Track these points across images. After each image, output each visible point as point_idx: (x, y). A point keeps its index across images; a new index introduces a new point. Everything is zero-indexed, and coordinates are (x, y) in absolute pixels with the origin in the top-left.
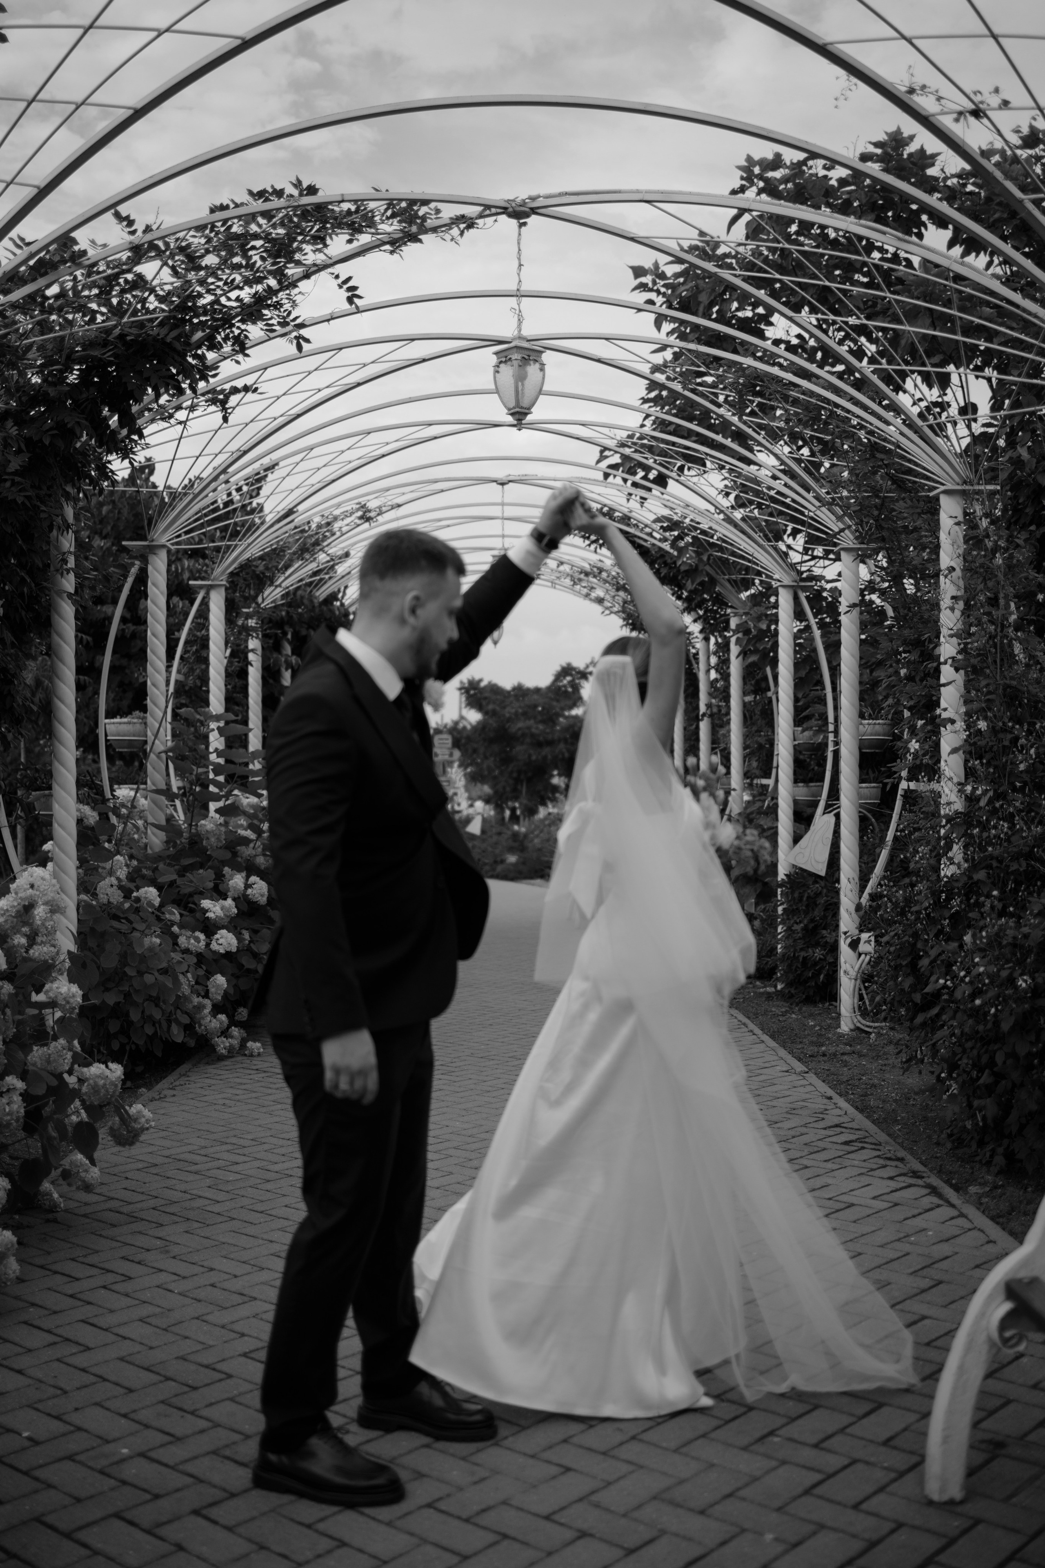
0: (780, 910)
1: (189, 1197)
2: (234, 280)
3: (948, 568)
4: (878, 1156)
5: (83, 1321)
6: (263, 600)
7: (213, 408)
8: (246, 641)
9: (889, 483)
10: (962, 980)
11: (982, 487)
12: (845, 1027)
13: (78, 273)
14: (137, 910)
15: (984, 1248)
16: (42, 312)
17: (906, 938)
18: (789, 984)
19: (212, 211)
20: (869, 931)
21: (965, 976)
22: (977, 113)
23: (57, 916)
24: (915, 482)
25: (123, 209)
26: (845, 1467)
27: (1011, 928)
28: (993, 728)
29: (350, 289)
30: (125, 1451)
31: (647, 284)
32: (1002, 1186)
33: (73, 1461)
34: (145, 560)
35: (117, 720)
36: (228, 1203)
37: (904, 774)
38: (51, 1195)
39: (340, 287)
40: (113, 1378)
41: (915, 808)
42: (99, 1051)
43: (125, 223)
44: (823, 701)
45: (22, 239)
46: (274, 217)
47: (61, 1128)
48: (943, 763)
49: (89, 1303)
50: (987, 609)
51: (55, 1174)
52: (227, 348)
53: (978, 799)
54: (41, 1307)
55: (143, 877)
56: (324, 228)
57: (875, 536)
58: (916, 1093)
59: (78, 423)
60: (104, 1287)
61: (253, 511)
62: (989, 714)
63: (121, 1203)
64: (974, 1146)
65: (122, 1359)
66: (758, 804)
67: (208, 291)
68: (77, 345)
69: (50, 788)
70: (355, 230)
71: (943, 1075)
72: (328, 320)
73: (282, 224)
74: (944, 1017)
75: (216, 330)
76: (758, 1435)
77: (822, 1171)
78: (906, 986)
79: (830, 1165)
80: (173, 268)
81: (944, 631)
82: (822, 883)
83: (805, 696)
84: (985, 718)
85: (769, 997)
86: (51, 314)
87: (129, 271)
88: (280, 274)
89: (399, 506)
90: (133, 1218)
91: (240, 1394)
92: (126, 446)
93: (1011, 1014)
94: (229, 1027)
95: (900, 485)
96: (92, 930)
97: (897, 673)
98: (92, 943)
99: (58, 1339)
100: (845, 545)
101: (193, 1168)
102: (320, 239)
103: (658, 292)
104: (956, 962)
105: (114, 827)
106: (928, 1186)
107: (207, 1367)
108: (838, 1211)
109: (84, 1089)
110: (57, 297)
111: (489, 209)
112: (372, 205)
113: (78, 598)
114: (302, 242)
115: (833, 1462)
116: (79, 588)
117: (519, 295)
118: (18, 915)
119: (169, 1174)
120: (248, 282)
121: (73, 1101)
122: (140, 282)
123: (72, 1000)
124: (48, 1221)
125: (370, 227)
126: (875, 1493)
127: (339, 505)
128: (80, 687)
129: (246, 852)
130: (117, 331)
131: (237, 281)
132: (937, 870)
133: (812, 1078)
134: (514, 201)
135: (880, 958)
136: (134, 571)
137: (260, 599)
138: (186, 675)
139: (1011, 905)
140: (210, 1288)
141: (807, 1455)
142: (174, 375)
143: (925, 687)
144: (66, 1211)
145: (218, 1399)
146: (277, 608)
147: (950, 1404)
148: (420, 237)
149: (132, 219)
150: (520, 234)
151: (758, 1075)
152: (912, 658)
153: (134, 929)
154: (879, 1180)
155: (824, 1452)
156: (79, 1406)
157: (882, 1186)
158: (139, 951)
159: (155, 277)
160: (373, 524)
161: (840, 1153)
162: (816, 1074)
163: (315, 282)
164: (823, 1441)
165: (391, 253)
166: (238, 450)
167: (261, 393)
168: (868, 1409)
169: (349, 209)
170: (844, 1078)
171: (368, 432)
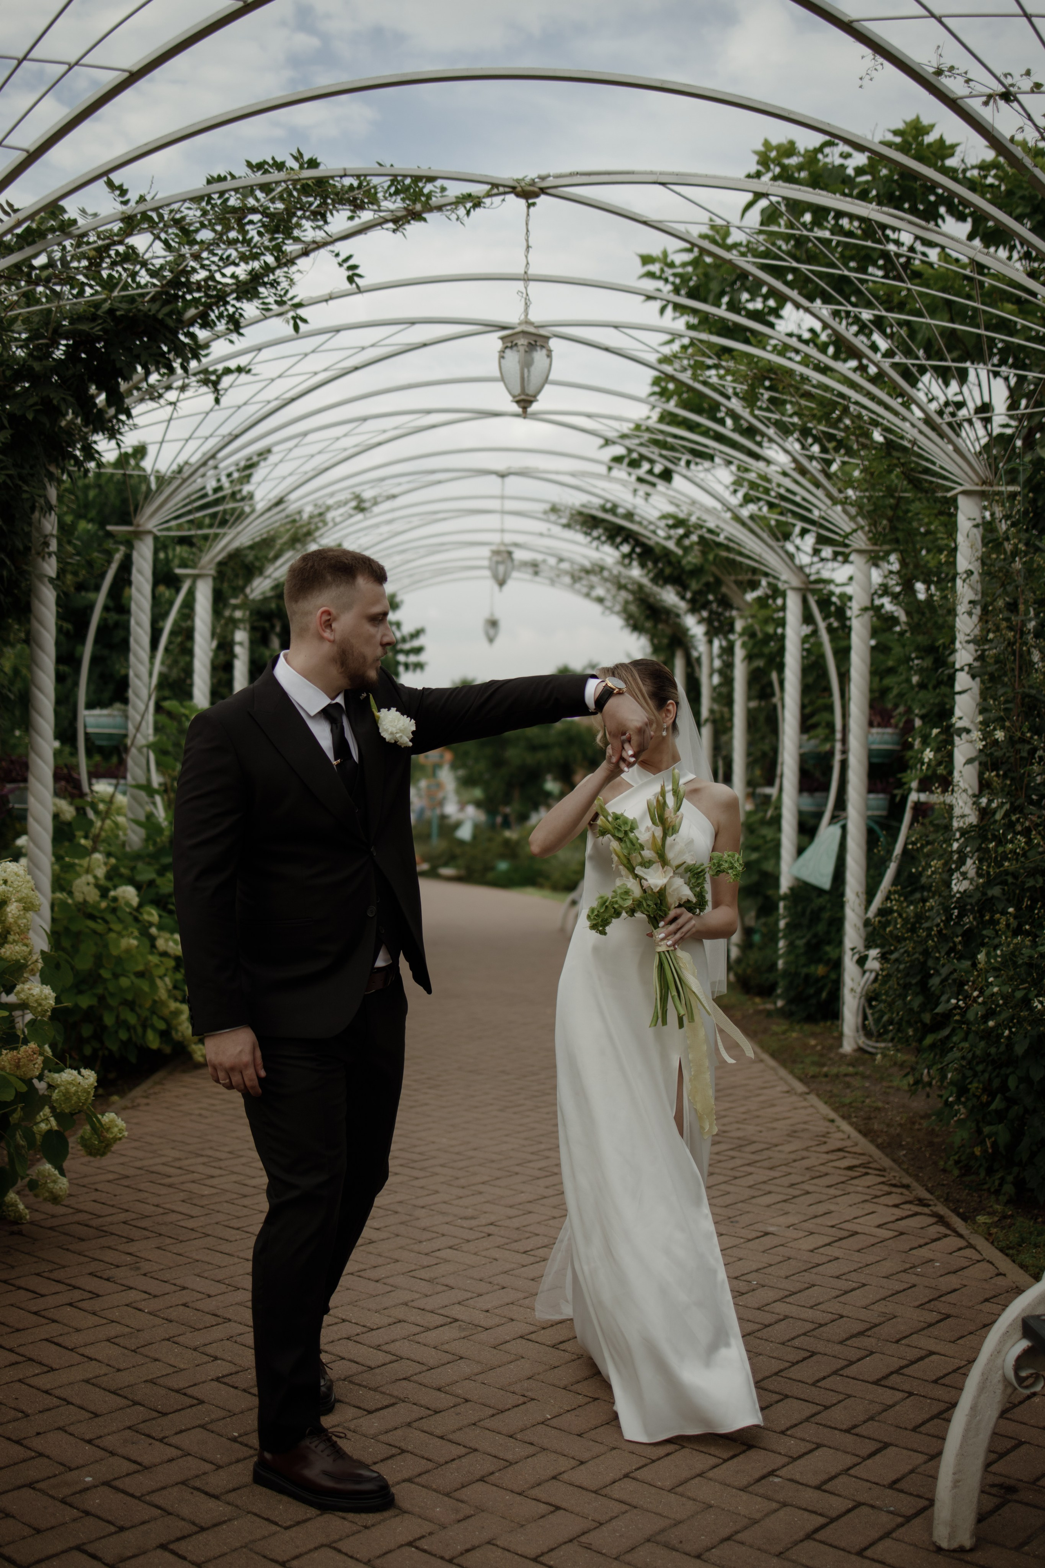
0: (782, 924)
1: (161, 1211)
2: (229, 256)
3: (966, 572)
4: (883, 1183)
5: (47, 1340)
6: (252, 591)
7: (204, 389)
8: (232, 633)
9: (905, 483)
10: (975, 1000)
11: (1003, 489)
12: (848, 1047)
13: (67, 243)
14: (114, 910)
15: (993, 1281)
16: (29, 282)
17: (917, 956)
18: (790, 1002)
19: (209, 182)
20: (876, 946)
21: (978, 997)
22: (1007, 96)
23: (30, 914)
24: (931, 482)
25: (115, 176)
26: (849, 1511)
27: (1026, 947)
28: (1011, 738)
29: (351, 268)
30: (89, 1479)
31: (655, 272)
32: (1012, 1216)
33: (34, 1488)
34: (130, 545)
35: (97, 712)
36: (202, 1219)
37: (914, 785)
38: (16, 1206)
39: (340, 265)
40: (77, 1401)
41: (927, 821)
42: (71, 1057)
43: (118, 192)
44: (830, 708)
45: (10, 205)
46: (273, 190)
47: (29, 1136)
48: (956, 774)
49: (54, 1321)
50: (1006, 614)
51: (20, 1184)
52: (221, 326)
53: (994, 812)
55: (121, 876)
56: (324, 203)
57: (889, 537)
58: (922, 1117)
59: (64, 399)
60: (71, 1304)
61: (243, 499)
62: (1007, 724)
63: (91, 1216)
64: (983, 1174)
65: (87, 1381)
66: (760, 815)
67: (203, 267)
68: (65, 319)
69: (25, 780)
70: (357, 206)
71: (951, 1099)
72: (326, 301)
73: (281, 199)
74: (955, 1039)
75: (209, 307)
76: (757, 1475)
77: (824, 1197)
78: (916, 1005)
79: (832, 1191)
80: (166, 242)
81: (960, 637)
82: (827, 897)
83: (812, 703)
84: (1003, 728)
85: (769, 1014)
86: (38, 285)
87: (121, 243)
88: (278, 250)
89: (394, 497)
90: (103, 1232)
91: (212, 1421)
92: (113, 426)
93: (1025, 1037)
95: (916, 484)
96: (67, 930)
97: (908, 680)
98: (66, 943)
99: (21, 1359)
100: (856, 546)
101: (167, 1181)
102: (320, 215)
103: (666, 280)
104: (968, 982)
105: (91, 823)
106: (935, 1215)
107: (177, 1391)
108: (841, 1239)
109: (55, 1095)
110: (43, 268)
111: (497, 188)
112: (375, 181)
113: (59, 583)
114: (300, 218)
115: (838, 1505)
116: (61, 573)
117: (526, 278)
119: (142, 1186)
120: (244, 258)
121: (42, 1109)
122: (131, 256)
123: (44, 1003)
124: (12, 1233)
125: (372, 204)
126: (881, 1538)
127: (332, 495)
128: (60, 678)
130: (107, 306)
131: (233, 257)
132: (948, 885)
133: (813, 1099)
134: (523, 179)
135: (889, 976)
136: (118, 557)
137: (248, 590)
138: (170, 667)
139: (1026, 923)
140: (182, 1308)
141: (810, 1497)
142: (164, 353)
143: (938, 694)
144: (32, 1223)
145: (189, 1426)
146: (265, 600)
147: (961, 1447)
148: (425, 215)
149: (125, 187)
150: (528, 215)
151: (759, 1095)
152: (925, 665)
153: (110, 930)
154: (885, 1208)
155: (827, 1495)
156: (41, 1431)
157: (888, 1214)
158: (115, 952)
159: (147, 251)
160: (368, 515)
161: (843, 1179)
162: (818, 1095)
163: (314, 260)
164: (826, 1482)
165: (394, 231)
166: (230, 434)
167: (255, 375)
168: (873, 1449)
169: (352, 185)
170: (847, 1101)
171: (365, 419)
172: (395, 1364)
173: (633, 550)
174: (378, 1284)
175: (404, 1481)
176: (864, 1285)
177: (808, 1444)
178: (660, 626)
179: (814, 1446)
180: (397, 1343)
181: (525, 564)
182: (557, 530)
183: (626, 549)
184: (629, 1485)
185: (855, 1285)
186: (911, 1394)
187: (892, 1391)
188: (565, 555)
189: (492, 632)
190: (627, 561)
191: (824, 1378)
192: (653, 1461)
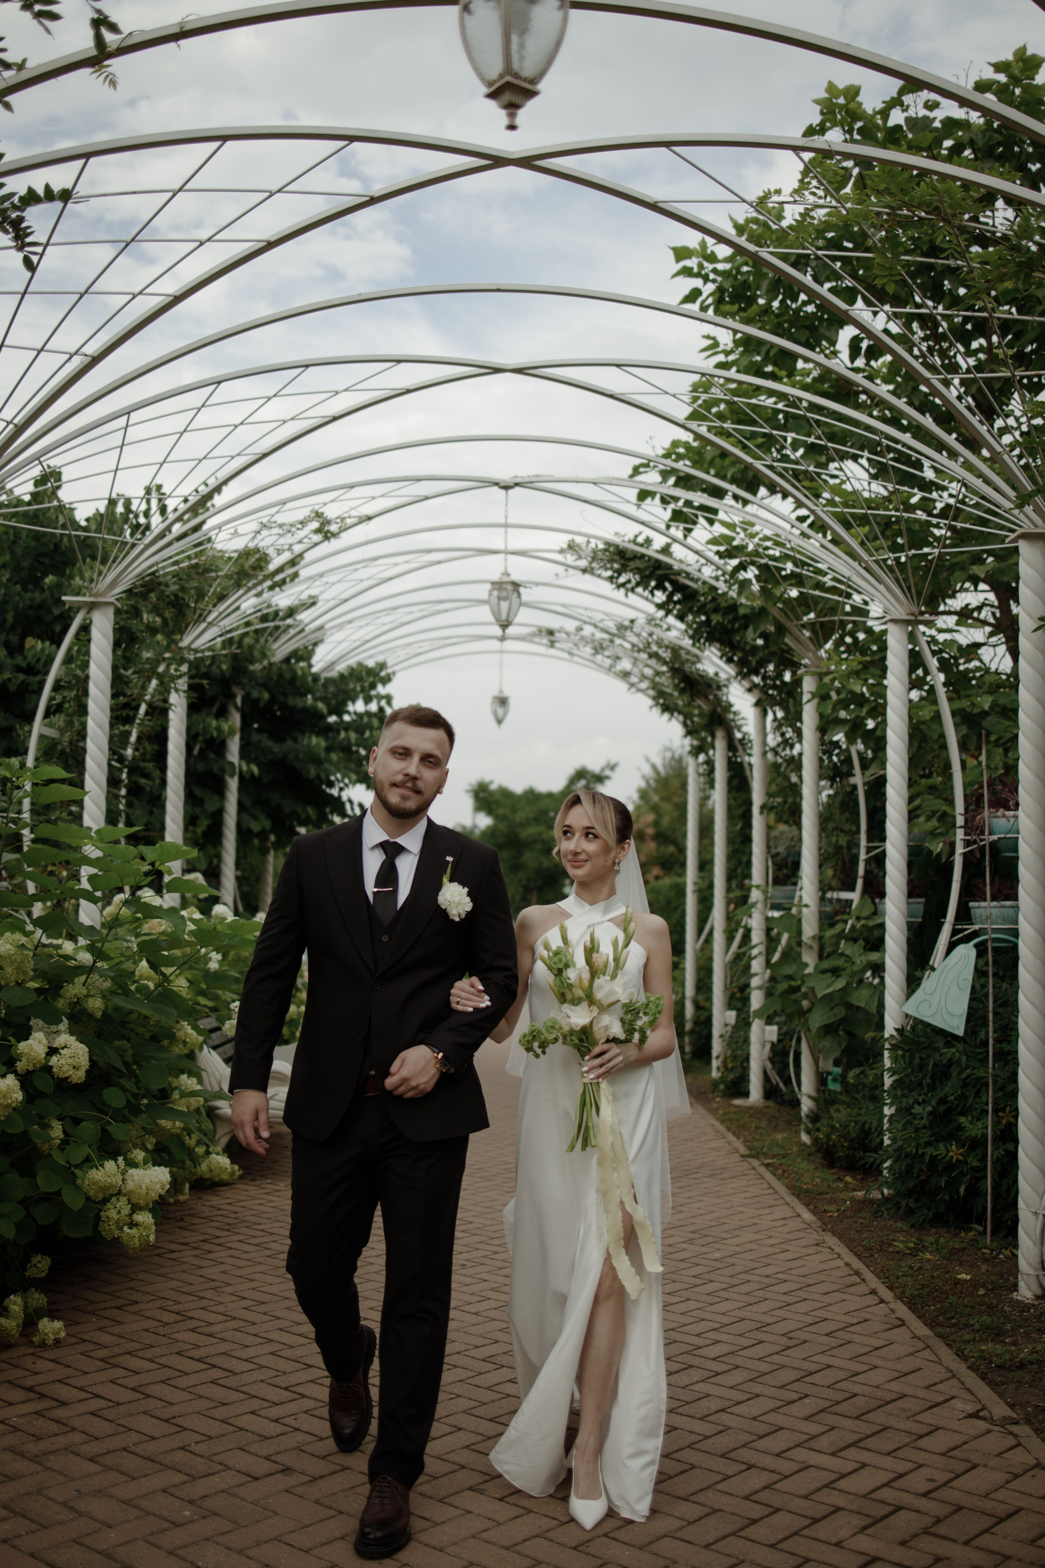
0: (890, 1082)
6: (191, 642)
12: (1026, 1290)
31: (692, 269)
82: (960, 1046)
103: (706, 279)
178: (698, 704)
183: (662, 596)
189: (500, 711)
190: (663, 614)
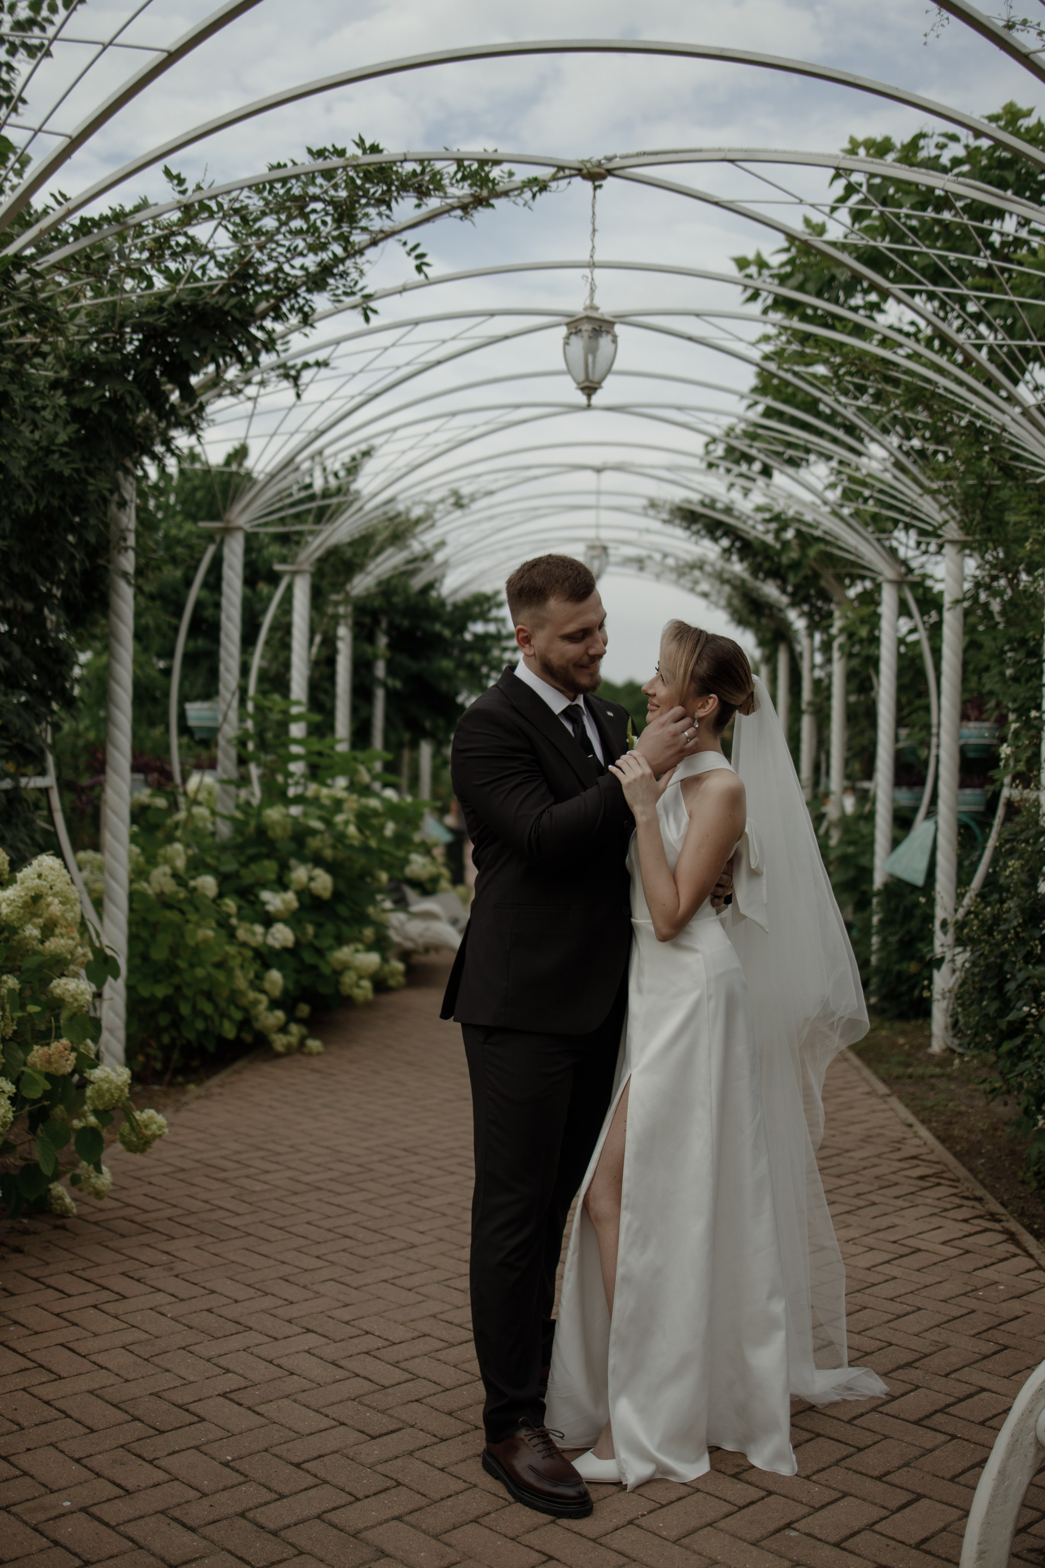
0: (875, 919)
1: (209, 1207)
2: (296, 248)
4: (955, 1195)
5: (62, 1345)
6: (353, 588)
7: (285, 384)
8: (335, 630)
9: (997, 470)
13: (126, 234)
14: (190, 901)
17: (992, 959)
19: (271, 169)
24: (1023, 469)
25: (171, 162)
29: (420, 257)
30: (67, 1504)
33: (9, 1512)
34: (220, 542)
35: (198, 705)
36: (248, 1216)
37: (1007, 780)
38: (62, 1198)
39: (409, 254)
40: (76, 1414)
41: (1017, 819)
43: (175, 181)
45: (63, 195)
46: (334, 177)
49: (74, 1324)
51: (66, 1177)
52: (294, 320)
54: (23, 1326)
55: (203, 866)
56: (389, 190)
57: (982, 527)
58: (1006, 1124)
59: (130, 393)
60: (95, 1307)
61: (350, 495)
63: (138, 1211)
65: (91, 1392)
66: (860, 811)
67: (270, 258)
68: (131, 312)
70: (422, 193)
71: (1029, 1108)
72: (400, 292)
73: (344, 185)
74: (1029, 1047)
75: (281, 299)
76: (772, 1528)
77: (891, 1209)
78: (992, 1011)
79: (900, 1203)
82: (919, 893)
87: (181, 233)
88: (344, 239)
89: (491, 493)
90: (146, 1229)
91: (208, 1442)
92: (192, 422)
94: (287, 1024)
95: (1007, 472)
96: (144, 920)
97: (1003, 674)
98: (144, 933)
99: (31, 1365)
100: (948, 536)
101: (222, 1175)
102: (384, 201)
106: (1006, 1231)
107: (180, 1407)
108: (902, 1256)
111: (563, 171)
112: (438, 165)
113: (138, 580)
114: (365, 206)
116: (140, 568)
117: (593, 265)
118: (25, 905)
119: (196, 1180)
120: (312, 249)
122: (194, 248)
123: (80, 998)
124: (56, 1227)
125: (439, 190)
127: (429, 491)
129: (314, 843)
130: (173, 297)
131: (301, 248)
133: (894, 1102)
134: (590, 161)
136: (209, 555)
137: (348, 587)
138: (271, 661)
140: (205, 1313)
143: (1031, 688)
144: (79, 1217)
145: (183, 1447)
146: (369, 596)
147: (987, 1514)
148: (492, 201)
149: (182, 176)
150: (594, 197)
151: (837, 1096)
152: (1018, 658)
153: (188, 921)
154: (953, 1223)
155: (846, 1554)
156: (32, 1447)
157: (953, 1229)
158: (191, 942)
159: (209, 241)
160: (467, 511)
161: (913, 1189)
162: (900, 1098)
163: (383, 250)
164: (847, 1538)
165: (461, 218)
166: (316, 430)
167: (334, 369)
168: (905, 1501)
169: (414, 171)
170: (929, 1104)
171: (454, 414)
172: (410, 1384)
173: (732, 545)
174: (410, 1293)
175: (394, 1519)
176: (919, 1309)
177: (832, 1492)
178: (764, 621)
179: (840, 1495)
180: (417, 1360)
181: (628, 561)
182: (657, 525)
183: (725, 542)
184: (631, 1533)
185: (909, 1309)
186: (953, 1437)
187: (933, 1433)
188: (668, 550)
190: (727, 555)
191: (862, 1415)
192: (663, 1506)
